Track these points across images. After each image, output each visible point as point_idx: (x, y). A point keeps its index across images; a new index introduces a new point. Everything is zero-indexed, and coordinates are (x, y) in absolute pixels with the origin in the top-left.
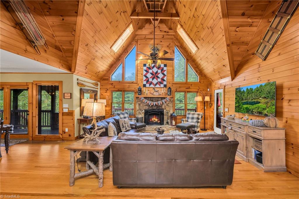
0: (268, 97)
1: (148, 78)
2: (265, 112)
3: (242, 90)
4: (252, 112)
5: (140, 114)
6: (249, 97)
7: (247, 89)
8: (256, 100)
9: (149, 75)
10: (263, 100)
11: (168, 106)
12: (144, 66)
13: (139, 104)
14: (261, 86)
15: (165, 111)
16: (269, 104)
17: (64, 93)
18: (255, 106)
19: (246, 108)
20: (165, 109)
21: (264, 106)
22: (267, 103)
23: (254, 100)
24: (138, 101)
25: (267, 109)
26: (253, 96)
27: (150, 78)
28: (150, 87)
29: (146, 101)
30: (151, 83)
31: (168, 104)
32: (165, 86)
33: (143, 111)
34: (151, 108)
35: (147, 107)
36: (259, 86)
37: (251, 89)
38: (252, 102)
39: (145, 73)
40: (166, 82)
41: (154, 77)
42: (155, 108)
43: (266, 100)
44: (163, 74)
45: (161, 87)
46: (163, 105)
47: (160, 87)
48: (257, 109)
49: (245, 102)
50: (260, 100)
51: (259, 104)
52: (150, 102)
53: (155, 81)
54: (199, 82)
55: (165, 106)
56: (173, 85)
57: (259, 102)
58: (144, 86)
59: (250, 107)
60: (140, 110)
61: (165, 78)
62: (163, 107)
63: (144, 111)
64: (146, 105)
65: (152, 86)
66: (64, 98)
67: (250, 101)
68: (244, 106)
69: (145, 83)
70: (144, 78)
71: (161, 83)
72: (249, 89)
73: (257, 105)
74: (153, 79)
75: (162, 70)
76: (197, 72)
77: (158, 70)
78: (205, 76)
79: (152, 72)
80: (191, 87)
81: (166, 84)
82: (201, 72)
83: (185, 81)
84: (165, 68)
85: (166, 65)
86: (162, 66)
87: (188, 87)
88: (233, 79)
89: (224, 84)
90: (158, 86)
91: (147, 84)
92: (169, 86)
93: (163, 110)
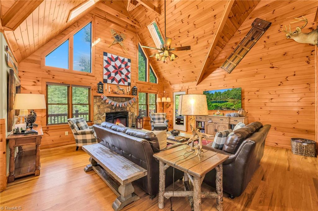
0: (235, 98)
1: (110, 72)
2: (233, 107)
3: (211, 93)
4: (221, 108)
5: (100, 119)
6: (217, 98)
7: (216, 92)
8: (224, 100)
9: (111, 69)
10: (231, 100)
11: (133, 107)
12: (104, 55)
13: (99, 106)
14: (229, 91)
15: (129, 113)
16: (236, 102)
18: (223, 104)
19: (215, 106)
20: (130, 111)
21: (232, 104)
22: (234, 102)
23: (222, 100)
24: (96, 102)
25: (234, 106)
26: (221, 97)
27: (113, 72)
28: (112, 83)
29: (109, 101)
30: (113, 79)
31: (133, 105)
32: (129, 84)
33: (103, 116)
34: (114, 111)
35: (109, 109)
36: (226, 91)
37: (220, 93)
38: (221, 101)
39: (105, 64)
40: (130, 80)
41: (118, 71)
42: (119, 110)
43: (233, 100)
44: (127, 70)
45: (125, 85)
46: (128, 107)
48: (225, 106)
49: (214, 102)
50: (228, 100)
51: (227, 103)
52: (115, 103)
53: (118, 77)
55: (130, 108)
56: (137, 84)
57: (228, 101)
58: (105, 81)
59: (220, 105)
60: (100, 113)
61: (129, 76)
62: (128, 109)
63: (105, 115)
64: (108, 107)
65: (115, 82)
67: (219, 100)
68: (213, 104)
69: (106, 77)
70: (105, 71)
71: (125, 80)
72: (217, 92)
73: (225, 103)
74: (116, 74)
75: (126, 65)
76: (156, 74)
77: (122, 64)
78: (164, 78)
79: (114, 65)
80: (152, 88)
81: (130, 82)
82: (159, 75)
83: (147, 81)
84: (129, 64)
85: (129, 61)
86: (126, 60)
87: (150, 88)
88: (198, 84)
89: (187, 88)
90: (121, 83)
91: (108, 80)
92: (133, 84)
93: (128, 112)
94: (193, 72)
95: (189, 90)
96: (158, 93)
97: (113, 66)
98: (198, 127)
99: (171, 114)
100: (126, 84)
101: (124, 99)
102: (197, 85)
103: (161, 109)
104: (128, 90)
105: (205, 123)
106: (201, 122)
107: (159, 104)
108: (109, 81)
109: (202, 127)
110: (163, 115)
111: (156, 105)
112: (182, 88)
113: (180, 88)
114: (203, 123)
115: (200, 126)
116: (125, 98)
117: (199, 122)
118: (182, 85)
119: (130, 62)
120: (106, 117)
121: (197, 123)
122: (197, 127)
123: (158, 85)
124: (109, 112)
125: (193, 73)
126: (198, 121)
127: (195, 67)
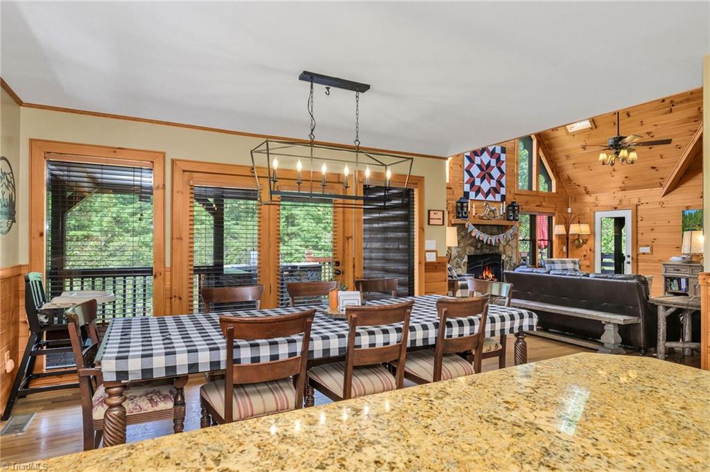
1: (473, 177)
5: (460, 267)
11: (510, 245)
15: (503, 257)
17: (429, 211)
20: (505, 253)
27: (477, 177)
28: (476, 198)
29: (476, 233)
31: (509, 241)
32: (503, 198)
33: (464, 261)
34: (478, 252)
35: (473, 249)
39: (467, 163)
40: (504, 189)
41: (485, 175)
42: (487, 251)
44: (500, 169)
45: (496, 200)
46: (500, 245)
47: (493, 199)
52: (485, 237)
53: (486, 186)
54: (557, 193)
55: (504, 246)
56: (516, 197)
60: (460, 256)
61: (503, 181)
62: (501, 249)
63: (466, 260)
64: (471, 245)
65: (480, 197)
66: (429, 224)
69: (467, 188)
70: (467, 177)
71: (496, 191)
74: (483, 179)
75: (498, 160)
76: (553, 171)
77: (492, 160)
78: (569, 179)
79: (480, 163)
80: (544, 204)
81: (504, 194)
82: (558, 172)
83: (534, 189)
84: (503, 157)
85: (504, 150)
86: (498, 150)
87: (539, 204)
88: (666, 193)
89: (635, 201)
90: (490, 198)
91: (470, 192)
92: (510, 198)
93: (501, 256)
94: (653, 168)
95: (639, 207)
96: (556, 212)
97: (477, 165)
98: (670, 291)
99: (587, 263)
100: (498, 198)
101: (495, 230)
102: (664, 195)
103: (562, 250)
104: (502, 209)
105: (690, 280)
106: (679, 280)
107: (559, 239)
108: (472, 195)
109: (680, 288)
110: (574, 263)
111: (550, 240)
112: (621, 201)
113: (616, 203)
114: (683, 281)
115: (675, 288)
116: (496, 227)
117: (672, 279)
118: (620, 195)
119: (505, 153)
120: (468, 263)
121: (666, 281)
122: (666, 290)
123: (556, 195)
124: (473, 254)
125: (654, 171)
126: (669, 278)
127: (662, 158)
